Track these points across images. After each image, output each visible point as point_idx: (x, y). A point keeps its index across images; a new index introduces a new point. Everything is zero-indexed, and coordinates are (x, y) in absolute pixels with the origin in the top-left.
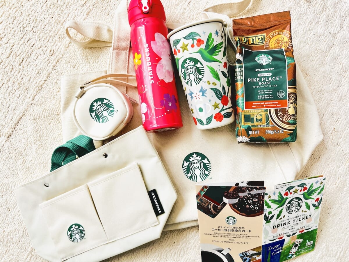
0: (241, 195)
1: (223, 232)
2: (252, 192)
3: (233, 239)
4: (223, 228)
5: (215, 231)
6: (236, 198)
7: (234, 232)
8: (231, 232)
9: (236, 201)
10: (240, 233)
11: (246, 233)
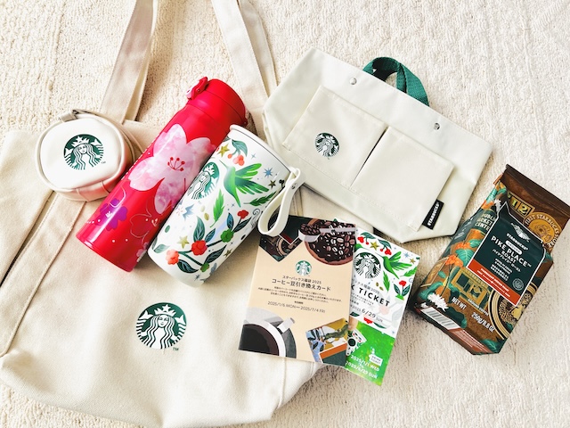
0: (323, 231)
1: (289, 287)
2: (336, 230)
3: (301, 300)
4: (289, 280)
5: (277, 284)
6: (316, 234)
7: (305, 289)
8: (300, 288)
9: (315, 238)
10: (313, 290)
11: (322, 291)
